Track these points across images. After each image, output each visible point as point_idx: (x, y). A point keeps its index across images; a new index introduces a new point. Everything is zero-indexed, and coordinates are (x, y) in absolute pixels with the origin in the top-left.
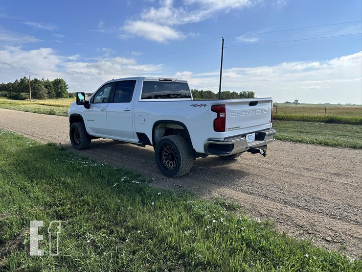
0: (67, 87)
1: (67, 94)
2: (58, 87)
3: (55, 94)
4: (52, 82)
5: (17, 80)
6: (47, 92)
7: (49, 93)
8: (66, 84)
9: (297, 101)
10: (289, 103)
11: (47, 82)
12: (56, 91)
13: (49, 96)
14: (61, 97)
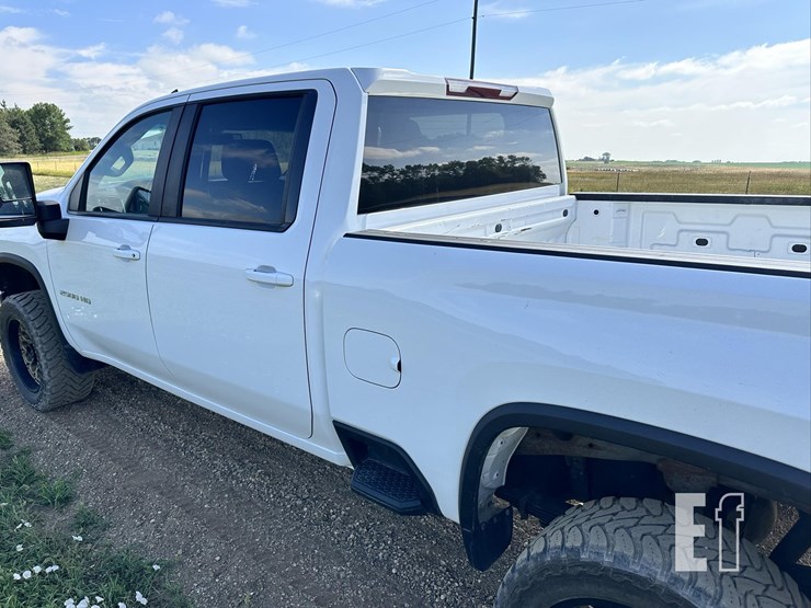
0: (68, 124)
1: (70, 141)
2: (44, 125)
3: (38, 141)
4: (28, 112)
6: (17, 139)
7: (22, 140)
8: (65, 118)
9: (607, 154)
10: (591, 159)
11: (16, 112)
12: (41, 136)
13: (24, 147)
14: (55, 150)
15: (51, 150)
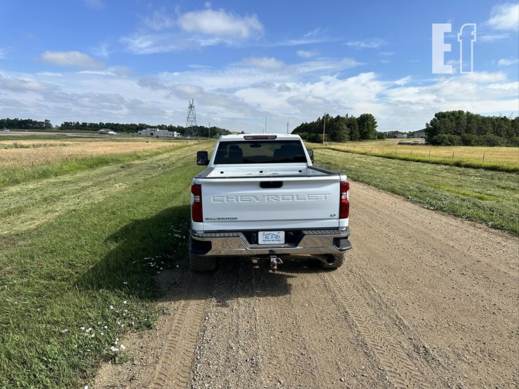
0: (376, 124)
1: (376, 134)
2: (364, 125)
3: (359, 134)
4: (357, 119)
5: (319, 119)
6: (348, 133)
7: (351, 133)
8: (375, 121)
11: (352, 119)
12: (361, 131)
13: (352, 137)
14: (367, 139)
15: (365, 139)
